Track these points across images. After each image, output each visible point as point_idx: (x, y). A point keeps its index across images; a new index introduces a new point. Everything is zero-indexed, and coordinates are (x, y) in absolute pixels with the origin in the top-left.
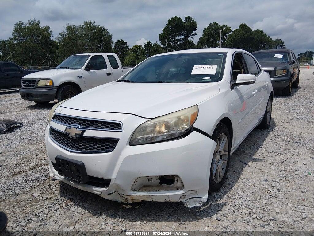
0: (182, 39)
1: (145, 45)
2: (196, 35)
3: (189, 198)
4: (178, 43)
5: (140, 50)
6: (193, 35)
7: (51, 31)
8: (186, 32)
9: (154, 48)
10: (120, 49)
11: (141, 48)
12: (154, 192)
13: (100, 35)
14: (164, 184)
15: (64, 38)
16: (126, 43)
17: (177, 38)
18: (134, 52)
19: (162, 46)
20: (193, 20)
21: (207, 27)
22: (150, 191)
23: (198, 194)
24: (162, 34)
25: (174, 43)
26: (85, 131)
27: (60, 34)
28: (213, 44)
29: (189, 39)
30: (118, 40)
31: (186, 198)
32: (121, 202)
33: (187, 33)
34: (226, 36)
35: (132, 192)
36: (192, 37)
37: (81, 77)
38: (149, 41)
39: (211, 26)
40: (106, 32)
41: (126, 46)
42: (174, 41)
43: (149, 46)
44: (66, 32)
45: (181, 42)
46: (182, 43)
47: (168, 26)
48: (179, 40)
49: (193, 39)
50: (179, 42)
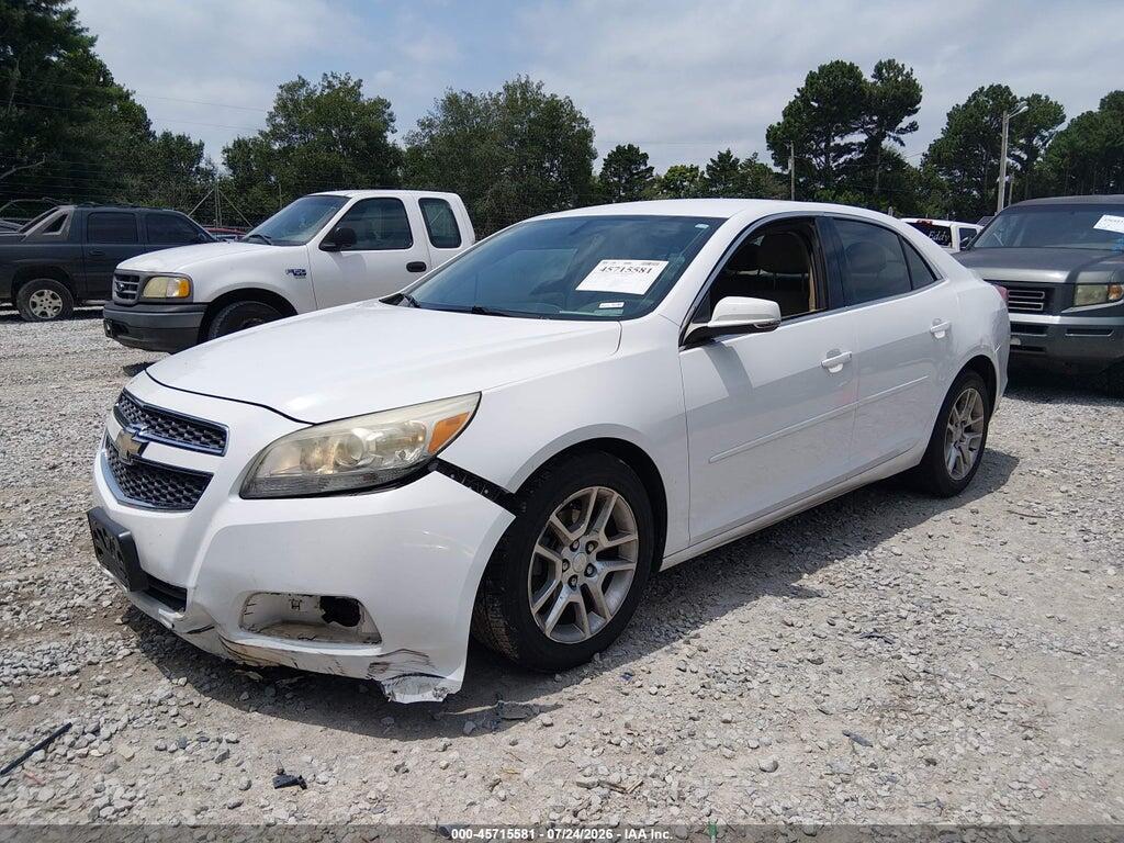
0: (860, 144)
1: (711, 164)
2: (916, 129)
3: (405, 675)
4: (842, 160)
5: (691, 182)
6: (903, 131)
7: (390, 115)
8: (875, 118)
9: (744, 177)
10: (620, 178)
11: (694, 177)
12: (300, 642)
13: (554, 127)
14: (334, 623)
15: (432, 138)
16: (645, 156)
17: (838, 140)
18: (671, 189)
19: (777, 170)
20: (908, 75)
21: (962, 102)
22: (290, 637)
23: (433, 666)
24: (779, 124)
25: (823, 159)
26: (147, 444)
27: (422, 124)
28: (984, 166)
29: (887, 143)
30: (618, 148)
31: (391, 673)
32: (228, 660)
33: (879, 124)
34: (1042, 138)
35: (242, 634)
36: (896, 139)
37: (300, 273)
38: (729, 152)
39: (982, 98)
40: (574, 116)
41: (643, 167)
42: (825, 153)
43: (723, 169)
44: (439, 115)
45: (855, 156)
46: (856, 158)
47: (804, 96)
48: (848, 149)
49: (902, 144)
50: (845, 157)
